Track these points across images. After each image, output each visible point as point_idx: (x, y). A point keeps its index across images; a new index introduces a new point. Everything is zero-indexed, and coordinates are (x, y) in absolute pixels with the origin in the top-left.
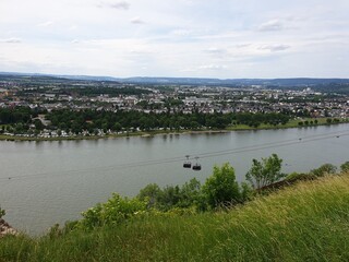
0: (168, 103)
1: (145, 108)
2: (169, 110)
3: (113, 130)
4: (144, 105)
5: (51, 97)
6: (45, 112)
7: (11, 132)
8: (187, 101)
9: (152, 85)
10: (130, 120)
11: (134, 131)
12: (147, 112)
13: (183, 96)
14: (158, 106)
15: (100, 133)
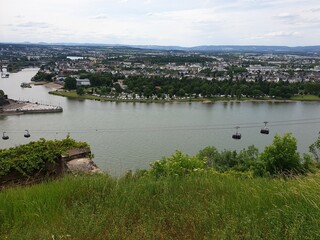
0: (231, 71)
1: (209, 76)
2: (232, 77)
3: (178, 95)
4: (208, 73)
5: (128, 64)
6: (123, 77)
7: (98, 93)
8: (251, 69)
9: (216, 54)
10: (193, 87)
11: (196, 97)
12: (210, 79)
13: (248, 64)
14: (221, 74)
15: (167, 97)
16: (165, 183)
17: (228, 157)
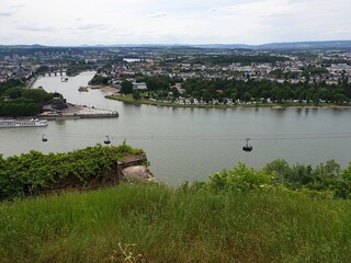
0: (307, 72)
1: (279, 77)
2: (308, 79)
3: (242, 100)
4: (278, 74)
5: (186, 66)
6: (181, 81)
7: (154, 97)
8: (333, 69)
9: (289, 52)
10: (260, 91)
11: (264, 102)
12: (281, 81)
13: (329, 63)
14: (294, 76)
15: (229, 102)
16: (226, 198)
17: (301, 172)
